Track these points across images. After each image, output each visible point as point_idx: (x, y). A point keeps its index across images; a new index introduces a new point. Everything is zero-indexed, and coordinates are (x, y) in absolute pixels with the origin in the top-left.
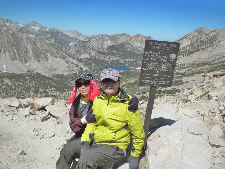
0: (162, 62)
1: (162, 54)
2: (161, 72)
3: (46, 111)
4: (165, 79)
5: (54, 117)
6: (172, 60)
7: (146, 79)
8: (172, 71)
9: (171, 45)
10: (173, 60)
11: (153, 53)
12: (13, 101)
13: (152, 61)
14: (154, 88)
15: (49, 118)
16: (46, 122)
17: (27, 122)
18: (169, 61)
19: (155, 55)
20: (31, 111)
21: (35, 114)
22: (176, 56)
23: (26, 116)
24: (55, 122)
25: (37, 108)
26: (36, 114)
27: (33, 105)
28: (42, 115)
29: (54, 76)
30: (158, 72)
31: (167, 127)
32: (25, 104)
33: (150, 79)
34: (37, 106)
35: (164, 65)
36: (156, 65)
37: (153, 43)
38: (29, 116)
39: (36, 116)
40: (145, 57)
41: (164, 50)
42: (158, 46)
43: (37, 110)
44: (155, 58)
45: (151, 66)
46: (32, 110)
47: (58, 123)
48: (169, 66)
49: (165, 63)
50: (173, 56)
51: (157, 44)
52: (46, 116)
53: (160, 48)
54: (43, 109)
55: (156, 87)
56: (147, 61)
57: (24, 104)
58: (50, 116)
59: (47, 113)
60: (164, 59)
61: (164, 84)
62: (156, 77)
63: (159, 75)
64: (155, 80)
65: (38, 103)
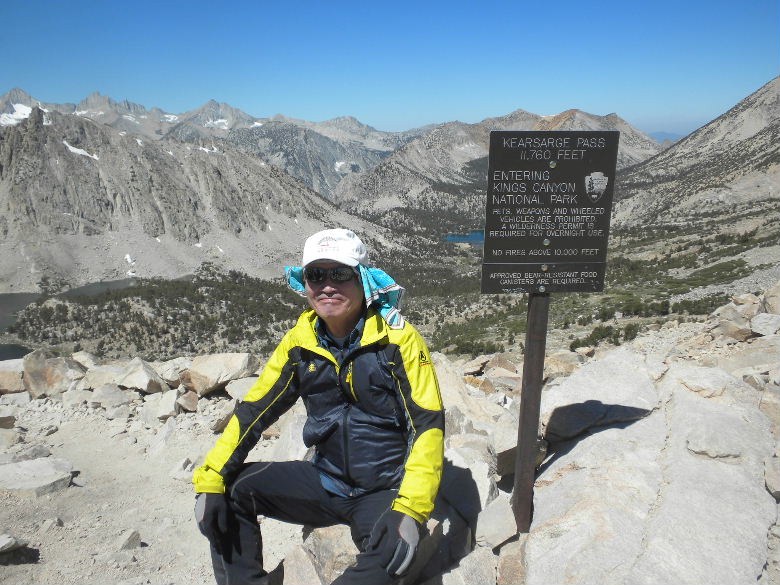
0: (560, 205)
1: (556, 177)
2: (557, 242)
4: (578, 264)
6: (594, 196)
7: (505, 269)
8: (598, 233)
9: (585, 142)
10: (598, 195)
11: (522, 177)
13: (521, 206)
14: (541, 298)
18: (584, 199)
19: (529, 183)
21: (195, 412)
22: (607, 178)
26: (199, 408)
28: (217, 412)
30: (546, 242)
33: (522, 270)
34: (201, 383)
35: (569, 214)
36: (536, 217)
37: (517, 142)
38: (175, 417)
40: (496, 193)
41: (560, 163)
42: (537, 149)
44: (529, 193)
45: (521, 224)
48: (585, 214)
49: (569, 206)
50: (597, 181)
51: (533, 143)
53: (547, 155)
55: (546, 295)
56: (502, 205)
60: (566, 193)
61: (576, 281)
62: (544, 259)
63: (552, 252)
64: (538, 269)
65: (202, 374)
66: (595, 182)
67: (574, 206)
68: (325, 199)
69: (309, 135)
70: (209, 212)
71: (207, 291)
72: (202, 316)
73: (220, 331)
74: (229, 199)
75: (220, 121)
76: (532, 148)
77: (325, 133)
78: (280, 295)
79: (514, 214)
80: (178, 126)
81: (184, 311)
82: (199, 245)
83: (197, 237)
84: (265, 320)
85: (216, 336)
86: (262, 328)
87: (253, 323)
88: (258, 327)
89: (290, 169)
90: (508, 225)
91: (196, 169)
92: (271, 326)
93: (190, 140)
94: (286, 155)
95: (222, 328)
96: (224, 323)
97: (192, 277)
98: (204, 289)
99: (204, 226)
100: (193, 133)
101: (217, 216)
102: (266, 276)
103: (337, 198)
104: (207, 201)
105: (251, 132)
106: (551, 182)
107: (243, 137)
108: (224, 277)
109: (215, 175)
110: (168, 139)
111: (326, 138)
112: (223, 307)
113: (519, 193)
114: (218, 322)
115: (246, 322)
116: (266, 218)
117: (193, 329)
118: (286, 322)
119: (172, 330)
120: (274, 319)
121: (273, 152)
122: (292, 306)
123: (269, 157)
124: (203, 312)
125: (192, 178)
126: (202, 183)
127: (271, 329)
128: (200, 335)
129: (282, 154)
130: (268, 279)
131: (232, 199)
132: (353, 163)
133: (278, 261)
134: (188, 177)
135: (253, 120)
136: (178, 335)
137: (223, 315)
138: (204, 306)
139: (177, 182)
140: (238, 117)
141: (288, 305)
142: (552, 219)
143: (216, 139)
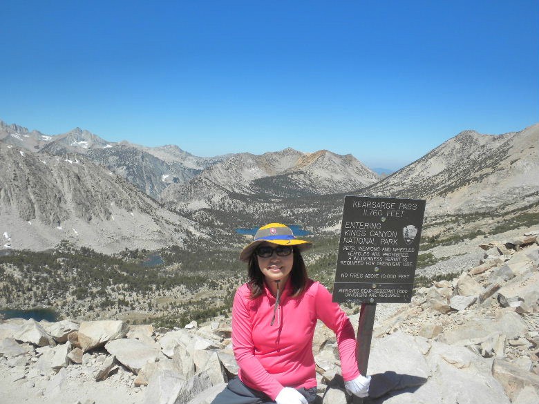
0: (386, 246)
1: (385, 227)
2: (384, 270)
3: (107, 354)
4: (396, 284)
5: (127, 369)
6: (408, 240)
7: (349, 287)
8: (410, 265)
9: (405, 206)
10: (411, 240)
12: (26, 328)
13: (361, 245)
14: (370, 306)
15: (116, 371)
16: (106, 382)
17: (60, 385)
18: (402, 241)
19: (368, 231)
20: (71, 355)
21: (81, 364)
22: (417, 230)
23: (57, 369)
24: (130, 384)
25: (85, 347)
26: (84, 361)
27: (76, 339)
28: (97, 364)
29: (124, 254)
30: (376, 269)
32: (56, 335)
33: (359, 287)
34: (86, 343)
35: (392, 251)
36: (371, 252)
37: (362, 204)
38: (66, 368)
39: (84, 368)
40: (346, 237)
41: (388, 218)
43: (85, 353)
44: (368, 236)
45: (360, 257)
46: (74, 353)
47: (138, 385)
48: (403, 253)
49: (391, 246)
50: (410, 231)
51: (372, 205)
52: (108, 368)
53: (380, 213)
54: (100, 348)
55: (374, 304)
56: (350, 244)
57: (54, 337)
58: (116, 367)
59: (110, 360)
60: (391, 238)
61: (394, 295)
62: (374, 280)
63: (380, 276)
64: (370, 287)
65: (87, 335)
67: (395, 246)
79: (357, 248)
90: (352, 257)
106: (382, 230)
113: (361, 237)
142: (381, 255)
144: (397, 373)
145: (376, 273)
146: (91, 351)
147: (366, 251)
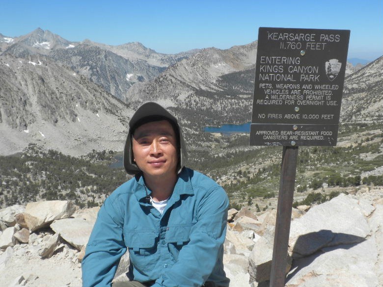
0: (307, 83)
1: (305, 62)
2: (305, 109)
3: (53, 233)
4: (319, 126)
5: (72, 246)
6: (332, 77)
7: (267, 128)
8: (334, 103)
9: (326, 38)
10: (334, 76)
11: (280, 62)
13: (279, 83)
14: (292, 150)
15: (61, 250)
16: (52, 260)
17: (6, 262)
18: (324, 78)
19: (286, 66)
20: (17, 235)
21: (27, 243)
22: (340, 64)
23: (5, 248)
24: (74, 260)
25: (31, 227)
26: (30, 240)
27: (23, 220)
28: (44, 243)
29: (92, 156)
30: (297, 109)
31: (339, 252)
32: (7, 220)
33: (279, 129)
34: (32, 223)
35: (313, 89)
36: (290, 90)
37: (278, 36)
38: (12, 247)
39: (31, 248)
40: (262, 73)
41: (308, 52)
42: (292, 42)
43: (32, 233)
44: (286, 72)
45: (279, 95)
46: (21, 233)
48: (326, 90)
49: (313, 83)
50: (333, 65)
51: (289, 37)
52: (53, 246)
53: (299, 46)
54: (46, 228)
55: (296, 148)
56: (266, 81)
57: (6, 222)
58: (62, 245)
59: (55, 238)
60: (312, 74)
61: (317, 138)
62: (295, 121)
63: (301, 116)
64: (291, 129)
65: (33, 216)
66: (332, 66)
67: (317, 83)
68: (119, 100)
69: (108, 54)
70: (35, 108)
71: (32, 164)
72: (28, 183)
73: (41, 194)
74: (50, 98)
75: (44, 43)
76: (289, 41)
77: (120, 53)
78: (85, 168)
79: (274, 88)
80: (14, 46)
81: (15, 179)
82: (27, 131)
83: (26, 126)
84: (74, 186)
85: (38, 197)
86: (71, 191)
87: (65, 188)
88: (68, 191)
89: (94, 78)
90: (270, 96)
91: (26, 76)
92: (78, 190)
93: (23, 55)
94: (92, 68)
95: (42, 191)
96: (44, 188)
97: (21, 154)
98: (29, 163)
99: (30, 118)
100: (24, 51)
101: (41, 111)
102: (75, 154)
103: (127, 99)
104: (34, 99)
105: (67, 51)
106: (301, 65)
107: (60, 55)
108: (44, 154)
109: (40, 82)
110: (6, 55)
111: (121, 57)
112: (43, 176)
113: (278, 73)
114: (39, 186)
115: (59, 187)
116: (76, 112)
117: (21, 192)
118: (89, 188)
119: (5, 193)
120: (80, 185)
121: (83, 66)
122: (94, 176)
123: (79, 69)
124: (28, 180)
125: (23, 83)
126: (30, 87)
127: (78, 192)
128: (26, 196)
129: (88, 68)
130: (76, 156)
131: (52, 98)
132: (139, 75)
133: (84, 143)
134: (20, 82)
135: (68, 43)
136: (10, 196)
137: (43, 182)
138: (29, 175)
139: (12, 86)
140: (57, 40)
141: (91, 175)
142: (301, 93)
143: (41, 56)
144: (333, 231)
145: (296, 113)
146: (37, 231)
147: (285, 89)
